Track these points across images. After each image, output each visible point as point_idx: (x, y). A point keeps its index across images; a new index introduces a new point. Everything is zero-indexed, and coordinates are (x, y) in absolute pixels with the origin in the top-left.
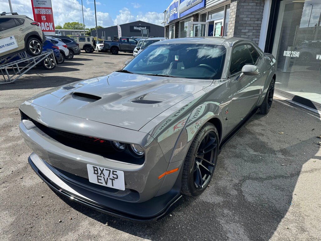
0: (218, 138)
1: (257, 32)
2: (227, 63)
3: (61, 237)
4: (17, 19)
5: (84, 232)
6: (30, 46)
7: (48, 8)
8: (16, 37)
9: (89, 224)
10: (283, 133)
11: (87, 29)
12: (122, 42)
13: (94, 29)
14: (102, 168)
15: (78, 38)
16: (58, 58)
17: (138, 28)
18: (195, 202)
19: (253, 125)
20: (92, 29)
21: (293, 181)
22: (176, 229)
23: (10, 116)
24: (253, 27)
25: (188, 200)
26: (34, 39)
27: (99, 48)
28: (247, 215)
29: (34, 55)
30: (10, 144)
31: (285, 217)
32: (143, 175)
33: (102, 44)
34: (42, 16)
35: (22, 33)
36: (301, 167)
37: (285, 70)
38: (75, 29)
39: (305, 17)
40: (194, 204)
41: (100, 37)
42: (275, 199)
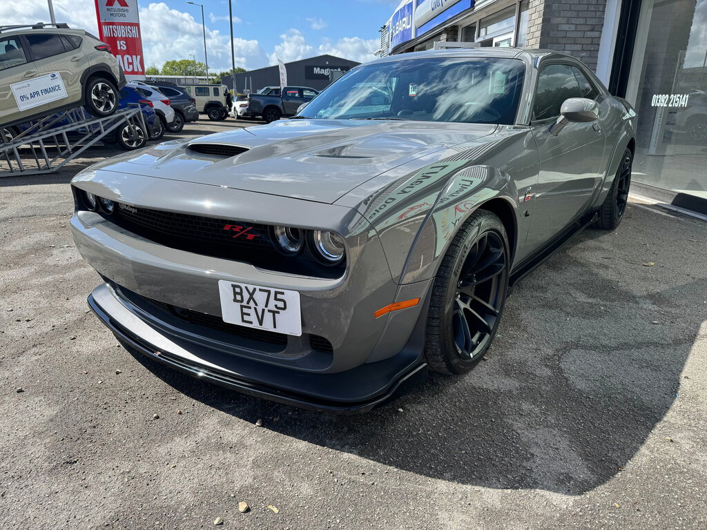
0: (508, 251)
1: (590, 56)
2: (525, 107)
3: (159, 446)
4: (67, 37)
5: (208, 438)
6: (92, 94)
7: (131, 24)
8: (64, 77)
9: (219, 422)
10: (653, 264)
11: (212, 75)
12: (288, 98)
13: (227, 73)
14: (251, 288)
15: (193, 89)
16: (150, 126)
17: (323, 72)
18: (455, 387)
19: (584, 250)
20: (222, 75)
21: (679, 352)
22: (413, 436)
23: (49, 229)
24: (581, 45)
25: (439, 383)
26: (100, 79)
27: (239, 109)
28: (575, 414)
29: (100, 115)
30: (49, 279)
31: (665, 419)
32: (341, 309)
33: (246, 102)
34: (118, 42)
35: (76, 67)
36: (698, 327)
37: (652, 150)
38: (187, 75)
39: (698, 46)
40: (452, 390)
41: (240, 90)
42: (639, 386)
